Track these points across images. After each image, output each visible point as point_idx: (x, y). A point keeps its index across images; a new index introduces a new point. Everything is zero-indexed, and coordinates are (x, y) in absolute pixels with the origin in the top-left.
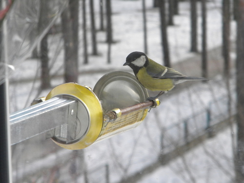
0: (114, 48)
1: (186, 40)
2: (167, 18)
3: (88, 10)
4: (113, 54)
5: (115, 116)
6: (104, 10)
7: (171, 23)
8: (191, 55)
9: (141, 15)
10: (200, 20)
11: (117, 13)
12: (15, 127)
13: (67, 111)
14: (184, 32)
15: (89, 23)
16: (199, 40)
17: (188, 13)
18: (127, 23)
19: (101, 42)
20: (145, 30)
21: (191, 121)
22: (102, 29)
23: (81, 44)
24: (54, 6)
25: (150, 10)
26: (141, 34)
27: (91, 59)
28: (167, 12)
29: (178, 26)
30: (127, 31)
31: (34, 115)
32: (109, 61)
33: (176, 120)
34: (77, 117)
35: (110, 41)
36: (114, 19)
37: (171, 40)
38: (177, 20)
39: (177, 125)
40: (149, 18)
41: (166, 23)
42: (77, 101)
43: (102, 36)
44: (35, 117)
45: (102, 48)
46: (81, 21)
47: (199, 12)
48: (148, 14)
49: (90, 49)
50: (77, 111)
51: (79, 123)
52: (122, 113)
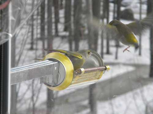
0: (120, 50)
12: (19, 74)
13: (52, 67)
19: (112, 46)
23: (99, 47)
24: (85, 22)
27: (105, 56)
31: (32, 68)
32: (116, 58)
34: (58, 71)
42: (59, 62)
44: (32, 69)
45: (113, 50)
49: (105, 50)
50: (58, 68)
51: (59, 75)
52: (85, 71)
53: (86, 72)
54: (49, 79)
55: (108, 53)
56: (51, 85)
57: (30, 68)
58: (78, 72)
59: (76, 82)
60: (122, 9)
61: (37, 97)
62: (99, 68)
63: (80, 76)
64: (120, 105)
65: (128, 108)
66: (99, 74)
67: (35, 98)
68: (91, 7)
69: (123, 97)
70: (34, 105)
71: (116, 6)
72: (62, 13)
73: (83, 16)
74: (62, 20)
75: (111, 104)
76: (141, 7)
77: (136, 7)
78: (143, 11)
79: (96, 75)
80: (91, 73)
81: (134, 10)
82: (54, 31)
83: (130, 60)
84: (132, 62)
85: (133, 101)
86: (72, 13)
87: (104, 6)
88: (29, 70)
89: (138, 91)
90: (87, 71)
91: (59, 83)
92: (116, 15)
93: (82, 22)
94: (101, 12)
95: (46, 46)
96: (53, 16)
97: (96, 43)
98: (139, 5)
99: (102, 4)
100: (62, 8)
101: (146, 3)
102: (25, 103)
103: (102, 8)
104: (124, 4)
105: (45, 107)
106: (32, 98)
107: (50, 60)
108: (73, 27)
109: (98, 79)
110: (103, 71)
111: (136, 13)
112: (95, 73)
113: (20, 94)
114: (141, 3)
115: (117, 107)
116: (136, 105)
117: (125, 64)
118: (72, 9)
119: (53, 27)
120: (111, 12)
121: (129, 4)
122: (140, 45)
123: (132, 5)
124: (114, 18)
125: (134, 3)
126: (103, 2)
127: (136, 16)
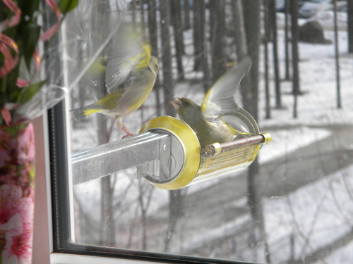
0: (301, 99)
3: (271, 57)
4: (299, 108)
6: (290, 56)
9: (333, 61)
11: (306, 60)
15: (271, 71)
18: (317, 71)
19: (286, 94)
20: (338, 79)
22: (287, 78)
23: (262, 95)
24: (232, 52)
25: (345, 55)
26: (334, 84)
27: (274, 113)
30: (317, 81)
32: (295, 115)
34: (171, 153)
35: (296, 92)
36: (301, 66)
40: (341, 65)
43: (287, 87)
45: (287, 100)
46: (262, 69)
48: (341, 60)
49: (273, 102)
50: (170, 146)
51: (173, 160)
52: (223, 148)
53: (224, 150)
55: (279, 106)
58: (208, 150)
59: (206, 169)
60: (301, 22)
61: (149, 198)
62: (249, 140)
63: (213, 157)
64: (306, 203)
65: (320, 208)
66: (252, 152)
67: (145, 200)
68: (242, 22)
69: (310, 188)
70: (144, 212)
71: (289, 17)
72: (188, 38)
73: (229, 40)
74: (190, 50)
75: (289, 203)
76: (335, 15)
77: (327, 17)
78: (339, 25)
79: (245, 153)
80: (235, 151)
81: (322, 23)
82: (175, 71)
83: (321, 117)
84: (325, 121)
85: (329, 195)
86: (207, 35)
87: (265, 19)
89: (339, 175)
90: (226, 148)
91: (173, 175)
92: (290, 35)
93: (227, 50)
94: (262, 31)
95: (162, 100)
96: (172, 43)
97: (255, 90)
98: (331, 13)
99: (262, 14)
100: (187, 28)
101: (346, 9)
102: (127, 209)
103: (262, 23)
104: (305, 14)
105: (166, 214)
106: (140, 199)
108: (210, 61)
109: (249, 161)
110: (258, 144)
111: (329, 29)
112: (244, 149)
113: (116, 193)
114: (336, 10)
115: (300, 208)
116: (336, 202)
117: (312, 127)
118: (207, 28)
119: (174, 64)
120: (281, 29)
121: (313, 12)
122: (338, 88)
123: (319, 15)
124: (287, 41)
125: (322, 11)
126: (264, 11)
127: (328, 35)
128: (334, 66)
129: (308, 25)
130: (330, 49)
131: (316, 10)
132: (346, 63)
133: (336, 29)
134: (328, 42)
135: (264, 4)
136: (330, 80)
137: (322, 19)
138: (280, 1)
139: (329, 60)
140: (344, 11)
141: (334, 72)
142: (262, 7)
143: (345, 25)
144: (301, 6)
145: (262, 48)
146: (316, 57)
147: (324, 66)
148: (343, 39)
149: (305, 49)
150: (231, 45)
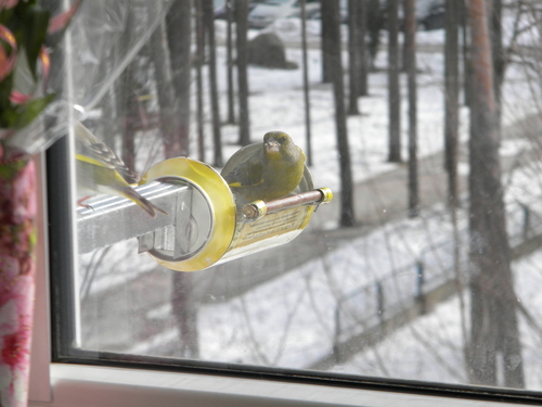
1: (381, 141)
2: (347, 102)
5: (257, 212)
6: (236, 87)
7: (354, 111)
8: (390, 167)
9: (301, 94)
10: (404, 106)
11: (258, 93)
12: (86, 226)
13: (174, 203)
14: (376, 126)
15: (207, 109)
16: (404, 140)
17: (385, 92)
18: (275, 110)
19: (231, 144)
20: (308, 122)
21: (390, 282)
22: (231, 121)
24: (146, 79)
25: (317, 86)
28: (347, 91)
29: (367, 115)
33: (363, 281)
34: (191, 215)
35: (245, 140)
36: (253, 102)
37: (354, 140)
38: (364, 104)
39: (366, 289)
40: (313, 101)
41: (345, 111)
42: (191, 186)
43: (231, 133)
46: (193, 106)
47: (404, 91)
48: (313, 93)
49: (209, 156)
50: (191, 205)
51: (194, 226)
52: (268, 209)
53: (270, 211)
54: (163, 237)
55: (219, 162)
56: (172, 254)
57: (114, 209)
58: (248, 212)
59: (241, 241)
60: (252, 34)
63: (254, 222)
66: (304, 216)
68: (165, 34)
71: (234, 26)
73: (143, 61)
76: (304, 26)
77: (290, 28)
78: (310, 40)
81: (283, 36)
87: (197, 29)
88: (111, 214)
90: (272, 208)
91: (193, 249)
92: (234, 54)
94: (193, 48)
98: (297, 22)
99: (193, 23)
101: (318, 15)
103: (193, 35)
104: (256, 22)
107: (164, 180)
109: (299, 228)
111: (293, 46)
112: (292, 211)
114: (304, 17)
120: (221, 45)
121: (268, 20)
122: (308, 136)
123: (278, 23)
124: (230, 63)
125: (283, 18)
126: (196, 16)
127: (292, 54)
128: (302, 103)
129: (262, 39)
130: (296, 76)
131: (274, 17)
132: (320, 98)
133: (304, 46)
134: (292, 66)
135: (196, 5)
136: (296, 124)
137: (283, 30)
138: (220, 1)
139: (293, 93)
140: (316, 19)
141: (302, 112)
142: (193, 11)
143: (318, 40)
144: (251, 9)
145: (193, 73)
146: (273, 88)
147: (287, 103)
148: (315, 61)
149: (257, 76)
150: (146, 67)
